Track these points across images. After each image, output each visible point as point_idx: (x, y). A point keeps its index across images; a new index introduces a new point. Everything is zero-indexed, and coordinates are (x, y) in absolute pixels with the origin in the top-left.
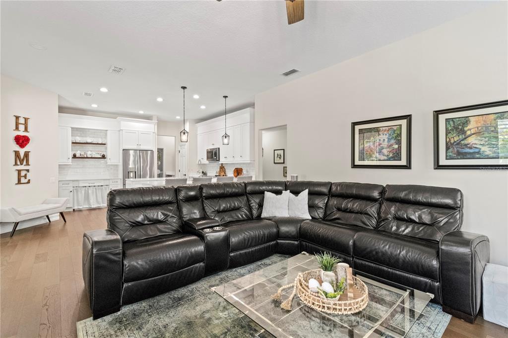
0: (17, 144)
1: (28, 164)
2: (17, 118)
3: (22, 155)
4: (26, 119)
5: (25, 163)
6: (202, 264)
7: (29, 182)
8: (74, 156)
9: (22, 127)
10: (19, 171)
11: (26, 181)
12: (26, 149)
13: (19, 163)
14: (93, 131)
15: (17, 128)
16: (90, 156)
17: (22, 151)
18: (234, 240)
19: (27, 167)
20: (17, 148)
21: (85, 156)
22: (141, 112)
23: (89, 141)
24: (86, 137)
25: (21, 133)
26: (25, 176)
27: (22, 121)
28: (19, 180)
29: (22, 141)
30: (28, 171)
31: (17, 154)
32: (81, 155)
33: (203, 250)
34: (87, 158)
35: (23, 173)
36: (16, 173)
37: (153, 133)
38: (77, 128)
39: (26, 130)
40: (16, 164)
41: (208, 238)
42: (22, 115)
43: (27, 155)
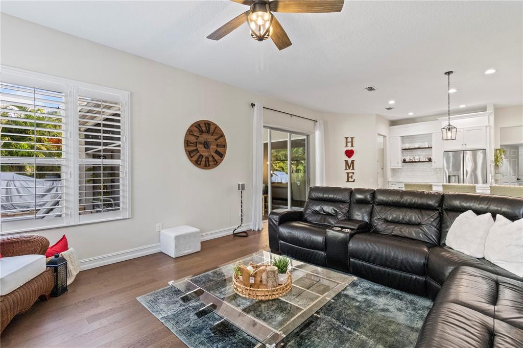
0: (347, 155)
1: (353, 169)
2: (347, 138)
3: (350, 163)
4: (352, 138)
5: (351, 168)
6: (323, 253)
7: (354, 181)
8: (404, 161)
9: (349, 144)
10: (348, 173)
11: (352, 180)
12: (352, 158)
13: (347, 168)
14: (422, 136)
15: (347, 146)
16: (418, 160)
17: (350, 160)
18: (352, 245)
19: (353, 171)
20: (347, 158)
21: (414, 160)
22: (462, 106)
23: (417, 146)
24: (415, 142)
25: (349, 148)
26: (352, 177)
27: (349, 140)
28: (348, 179)
29: (349, 153)
30: (353, 173)
31: (347, 162)
32: (410, 159)
33: (322, 241)
34: (415, 162)
35: (350, 175)
36: (346, 174)
37: (486, 127)
38: (407, 136)
39: (352, 146)
40: (346, 169)
41: (328, 233)
42: (349, 136)
43: (353, 162)
